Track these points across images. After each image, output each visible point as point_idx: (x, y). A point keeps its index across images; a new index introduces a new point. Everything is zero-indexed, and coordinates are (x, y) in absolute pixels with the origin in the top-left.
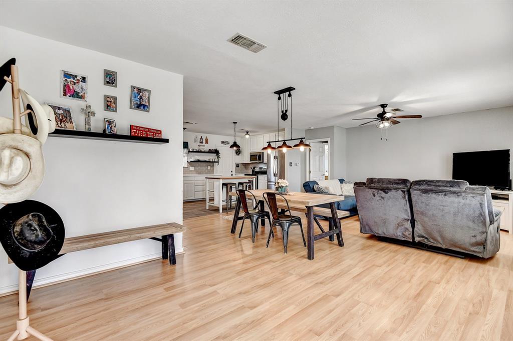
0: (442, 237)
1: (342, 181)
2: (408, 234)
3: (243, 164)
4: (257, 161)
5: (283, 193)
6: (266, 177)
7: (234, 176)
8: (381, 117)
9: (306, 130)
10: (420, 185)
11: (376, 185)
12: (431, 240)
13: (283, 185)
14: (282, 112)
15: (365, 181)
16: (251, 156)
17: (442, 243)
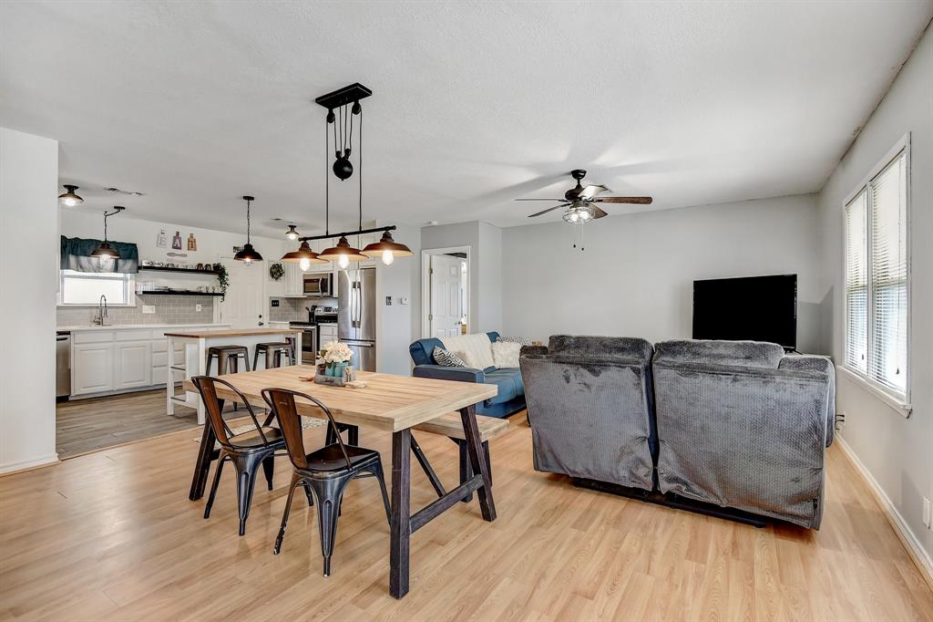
0: (723, 482)
1: (493, 337)
2: (644, 473)
3: (287, 299)
4: (320, 294)
5: (336, 379)
6: (336, 329)
7: (266, 327)
8: (573, 197)
9: (422, 228)
10: (674, 354)
11: (572, 354)
12: (695, 488)
13: (336, 359)
14: (338, 154)
15: (546, 344)
16: (306, 281)
17: (719, 493)
